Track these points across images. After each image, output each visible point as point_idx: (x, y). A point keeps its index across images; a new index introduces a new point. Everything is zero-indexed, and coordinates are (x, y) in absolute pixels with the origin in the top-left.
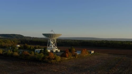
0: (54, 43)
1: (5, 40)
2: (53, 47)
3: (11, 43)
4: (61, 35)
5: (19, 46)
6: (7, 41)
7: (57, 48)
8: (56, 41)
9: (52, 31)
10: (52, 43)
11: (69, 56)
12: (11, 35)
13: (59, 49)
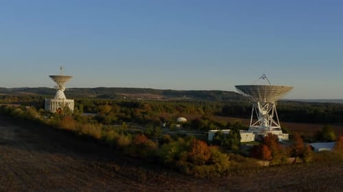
0: (270, 113)
1: (183, 104)
2: (266, 125)
3: (197, 113)
4: (291, 88)
5: (183, 119)
6: (184, 107)
7: (279, 127)
8: (274, 106)
9: (263, 78)
10: (265, 113)
11: (272, 155)
12: (212, 94)
13: (284, 132)
